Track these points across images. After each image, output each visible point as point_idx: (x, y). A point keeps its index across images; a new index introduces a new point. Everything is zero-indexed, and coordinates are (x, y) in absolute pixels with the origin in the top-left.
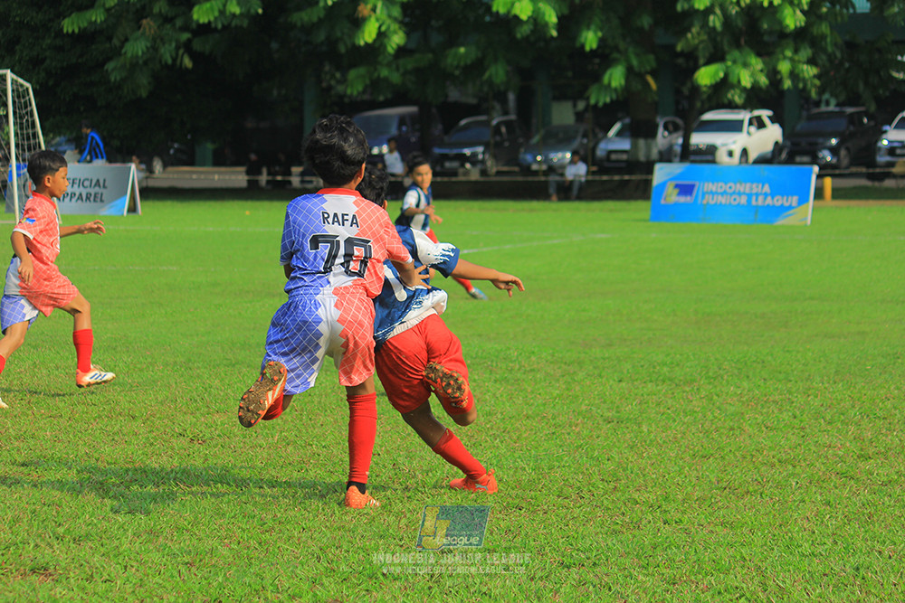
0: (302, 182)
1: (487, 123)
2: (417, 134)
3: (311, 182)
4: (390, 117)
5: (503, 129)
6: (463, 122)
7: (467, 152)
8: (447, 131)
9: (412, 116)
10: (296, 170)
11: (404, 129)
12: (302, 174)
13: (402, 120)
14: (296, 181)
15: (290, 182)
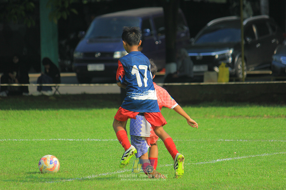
0: (40, 89)
1: (237, 23)
2: (163, 37)
3: (50, 88)
4: (132, 18)
5: (255, 30)
6: (210, 24)
7: (216, 54)
8: (193, 33)
9: (156, 18)
10: (34, 76)
11: (148, 30)
12: (40, 81)
13: (146, 22)
14: (33, 89)
15: (26, 89)
